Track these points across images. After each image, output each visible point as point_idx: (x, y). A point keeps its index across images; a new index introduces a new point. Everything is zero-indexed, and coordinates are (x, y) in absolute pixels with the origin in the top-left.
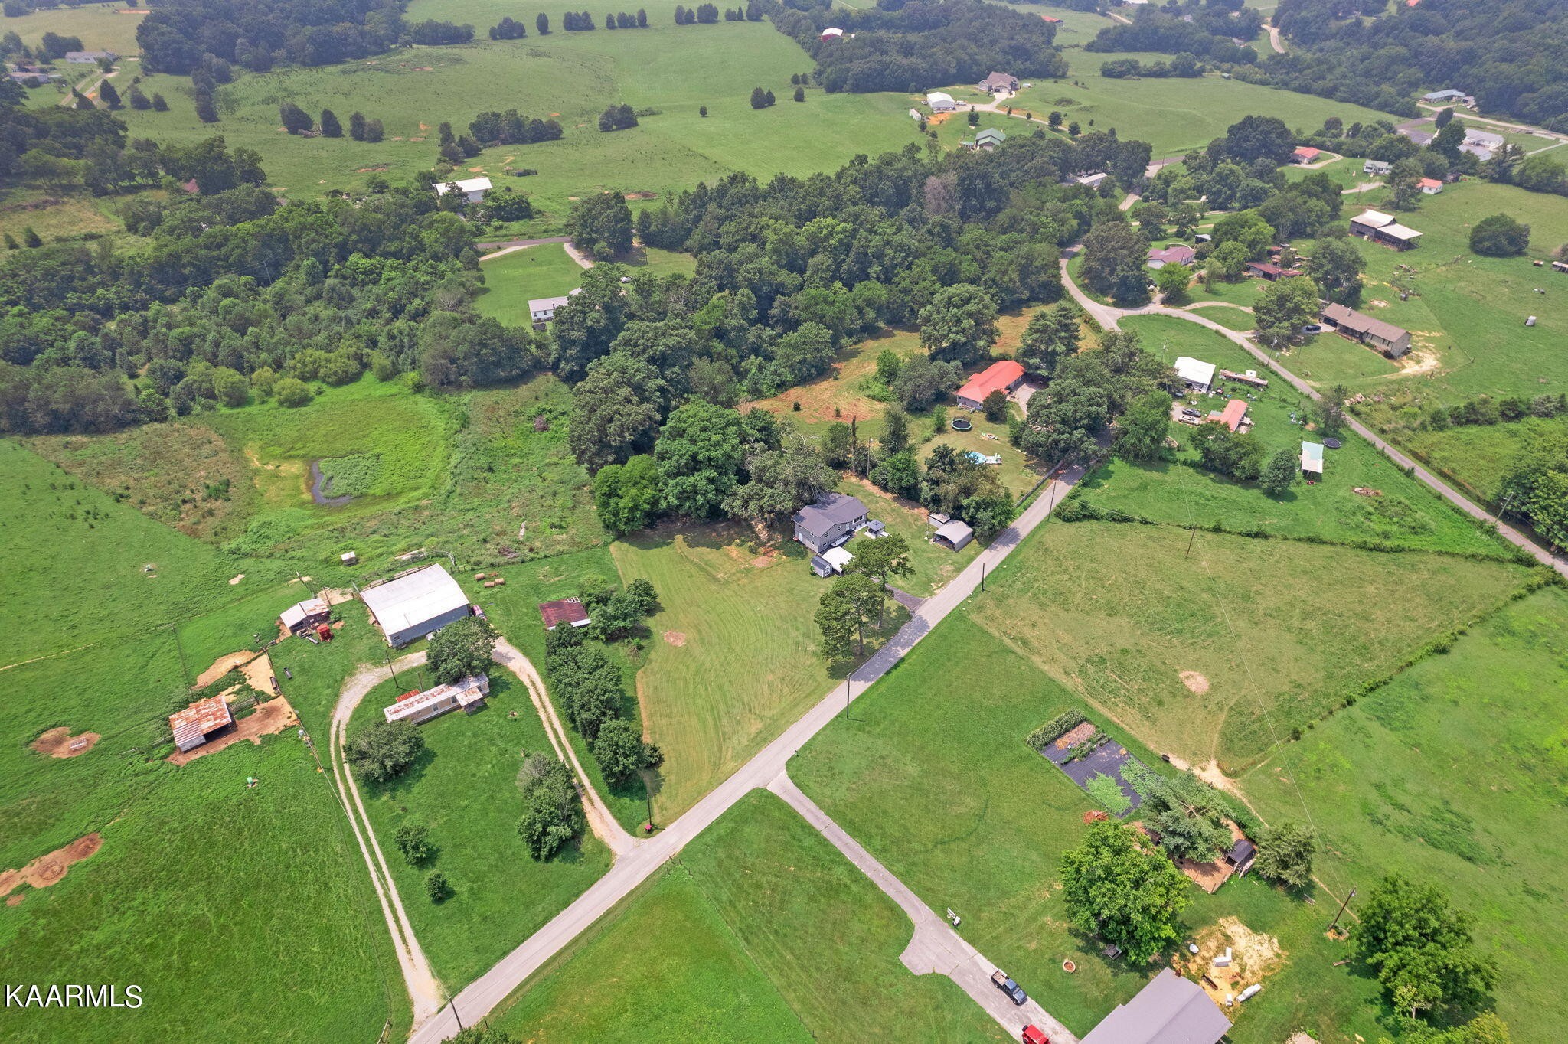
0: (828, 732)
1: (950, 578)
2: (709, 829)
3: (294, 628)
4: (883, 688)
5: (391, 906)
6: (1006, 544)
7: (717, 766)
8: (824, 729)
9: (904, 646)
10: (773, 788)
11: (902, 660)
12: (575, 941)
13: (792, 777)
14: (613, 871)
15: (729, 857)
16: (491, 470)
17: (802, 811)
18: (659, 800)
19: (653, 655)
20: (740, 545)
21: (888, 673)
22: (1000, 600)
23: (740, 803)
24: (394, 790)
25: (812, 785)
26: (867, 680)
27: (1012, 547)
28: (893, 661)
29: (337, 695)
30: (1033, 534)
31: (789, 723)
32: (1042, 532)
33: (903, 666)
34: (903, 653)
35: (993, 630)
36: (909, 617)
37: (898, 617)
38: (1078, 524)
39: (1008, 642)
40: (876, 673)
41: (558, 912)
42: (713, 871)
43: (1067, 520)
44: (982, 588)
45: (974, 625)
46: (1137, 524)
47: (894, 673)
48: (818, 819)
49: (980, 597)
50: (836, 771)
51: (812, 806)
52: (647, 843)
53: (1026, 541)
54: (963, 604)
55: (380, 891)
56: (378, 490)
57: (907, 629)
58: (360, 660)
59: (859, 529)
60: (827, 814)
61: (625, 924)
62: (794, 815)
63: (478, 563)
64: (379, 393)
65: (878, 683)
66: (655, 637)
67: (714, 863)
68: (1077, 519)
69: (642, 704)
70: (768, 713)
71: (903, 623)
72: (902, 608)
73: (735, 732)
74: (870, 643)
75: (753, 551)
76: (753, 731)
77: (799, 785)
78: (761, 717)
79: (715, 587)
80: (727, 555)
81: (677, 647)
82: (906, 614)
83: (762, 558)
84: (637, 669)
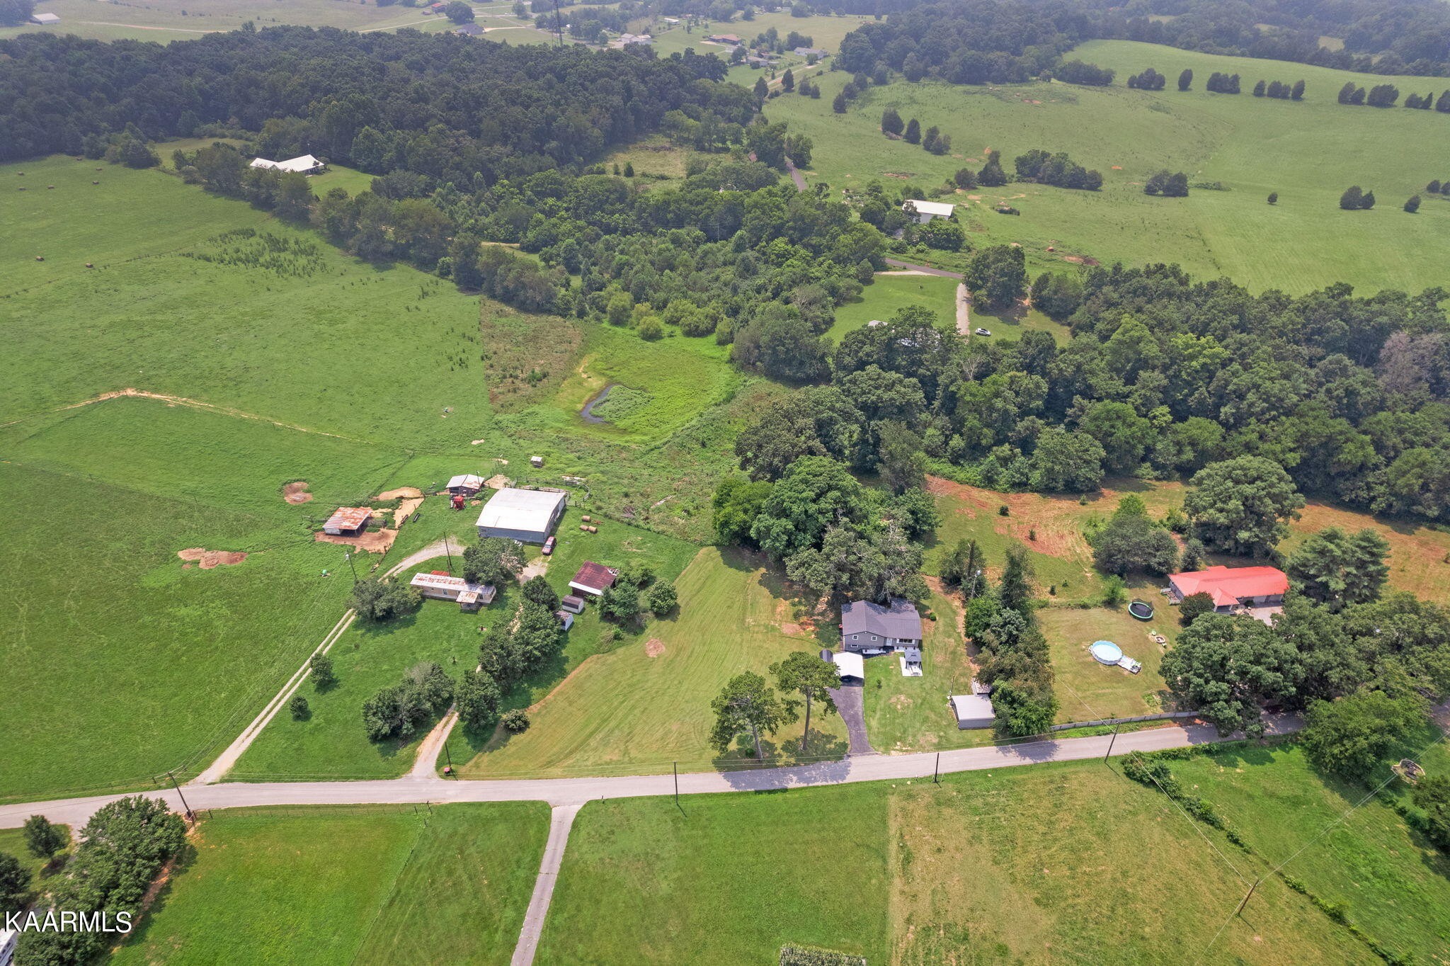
0: (649, 802)
1: (923, 749)
2: (480, 804)
3: (455, 490)
4: (743, 799)
5: (279, 701)
6: (1023, 754)
7: (550, 764)
8: (649, 798)
9: (800, 780)
10: (556, 813)
11: (785, 790)
12: (317, 807)
13: (579, 815)
14: (397, 781)
15: (464, 836)
16: (704, 445)
17: (550, 847)
18: (485, 758)
19: (620, 651)
20: (794, 605)
21: (758, 792)
22: (941, 802)
23: (522, 804)
24: (369, 630)
25: (583, 833)
26: (735, 784)
27: (1028, 761)
28: (777, 785)
29: (420, 548)
30: (1066, 763)
31: (635, 773)
32: (1079, 768)
33: (779, 796)
34: (791, 785)
35: (893, 827)
36: (840, 758)
37: (831, 752)
38: (1140, 787)
39: (893, 847)
40: (748, 785)
41: (337, 779)
42: (441, 836)
43: (1130, 775)
44: (936, 779)
45: (883, 809)
46: (1222, 834)
47: (764, 796)
48: (552, 862)
49: (926, 786)
50: (613, 838)
51: (561, 849)
52: (437, 779)
53: (1049, 765)
54: (901, 782)
55: (285, 688)
56: (621, 424)
57: (825, 766)
58: (455, 533)
59: (902, 650)
60: (562, 865)
61: (353, 822)
62: (542, 843)
63: (599, 508)
64: (707, 352)
65: (740, 794)
66: (642, 638)
67: (450, 831)
68: (1141, 781)
69: (566, 680)
70: (633, 753)
71: (828, 759)
72: (844, 746)
73: (596, 749)
74: (780, 755)
75: (796, 616)
76: (607, 758)
77: (575, 825)
78: (626, 752)
79: (734, 627)
80: (774, 607)
81: (646, 655)
82: (840, 753)
83: (796, 626)
84: (597, 652)
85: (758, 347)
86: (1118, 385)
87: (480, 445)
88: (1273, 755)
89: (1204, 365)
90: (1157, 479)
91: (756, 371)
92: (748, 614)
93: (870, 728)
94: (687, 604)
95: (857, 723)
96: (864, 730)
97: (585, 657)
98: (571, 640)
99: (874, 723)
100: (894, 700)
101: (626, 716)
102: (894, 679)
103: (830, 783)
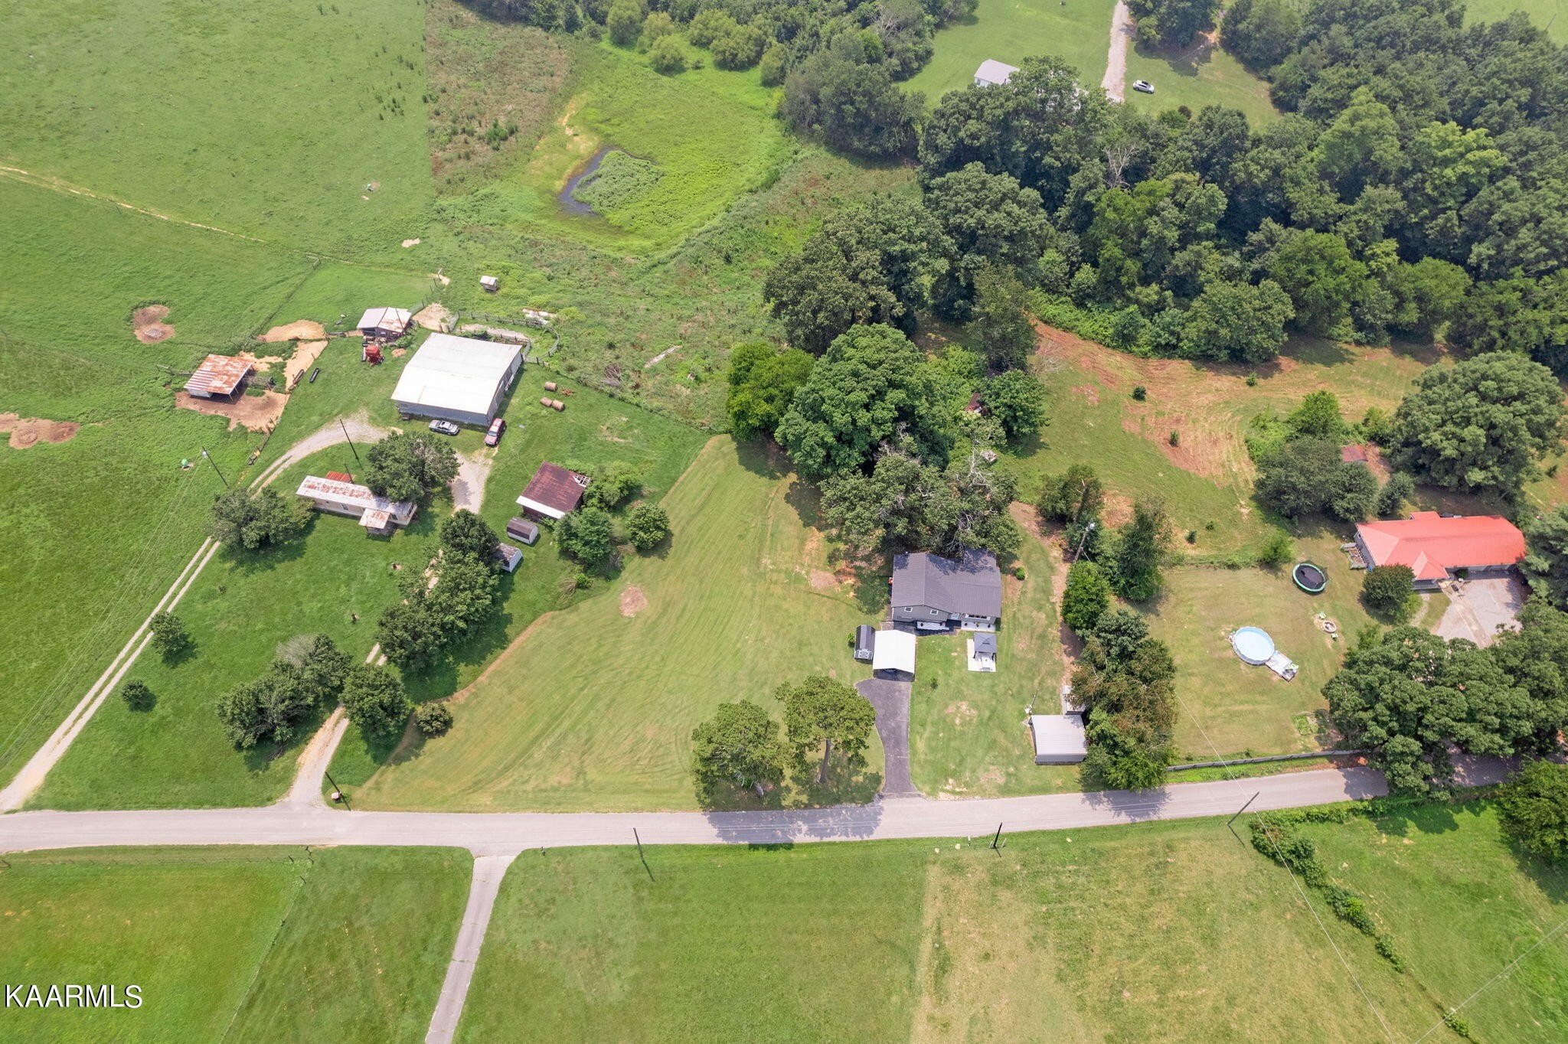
0: (605, 855)
1: (984, 793)
2: (378, 850)
3: (368, 331)
4: (731, 858)
5: (111, 677)
6: (1118, 808)
7: (477, 786)
8: (606, 848)
9: (811, 831)
10: (480, 866)
11: (789, 846)
12: (158, 849)
13: (510, 871)
14: (269, 809)
15: (355, 897)
16: (728, 260)
17: (468, 920)
18: (389, 774)
19: (585, 606)
20: (830, 540)
21: (753, 847)
22: (999, 880)
23: (434, 851)
24: (241, 563)
25: (513, 899)
26: (723, 834)
27: (1124, 819)
28: (780, 838)
29: (318, 427)
30: (1176, 824)
31: (591, 807)
32: (1193, 833)
33: (780, 856)
34: (799, 839)
35: (930, 914)
36: (868, 799)
37: (858, 788)
38: (1270, 864)
39: (926, 947)
40: (741, 834)
41: (186, 806)
42: (324, 898)
43: (1259, 847)
44: (996, 841)
45: (919, 885)
46: (1369, 942)
47: (761, 854)
48: (469, 943)
49: (980, 853)
50: (553, 910)
51: (483, 924)
52: (323, 808)
53: (1152, 827)
54: (945, 843)
55: (122, 655)
56: (615, 217)
57: (847, 811)
58: (367, 404)
59: (971, 628)
60: (482, 949)
61: (206, 874)
62: (456, 913)
63: (571, 369)
64: (746, 98)
65: (730, 848)
66: (616, 584)
67: (336, 891)
68: (1273, 856)
69: (507, 652)
70: (592, 774)
71: (853, 800)
72: (876, 779)
73: (539, 765)
74: (788, 789)
75: (832, 558)
76: (553, 780)
77: (504, 888)
78: (581, 773)
79: (745, 571)
80: (803, 541)
81: (620, 613)
82: (868, 793)
83: (830, 576)
84: (552, 609)
85: (817, 101)
86: (1330, 202)
87: (414, 248)
88: (1457, 818)
89: (1463, 178)
90: (1358, 343)
91: (812, 136)
92: (766, 550)
93: (915, 753)
94: (683, 530)
95: (898, 743)
96: (907, 755)
97: (535, 616)
98: (516, 586)
99: (921, 745)
100: (951, 709)
101: (585, 712)
102: (956, 674)
103: (852, 839)
